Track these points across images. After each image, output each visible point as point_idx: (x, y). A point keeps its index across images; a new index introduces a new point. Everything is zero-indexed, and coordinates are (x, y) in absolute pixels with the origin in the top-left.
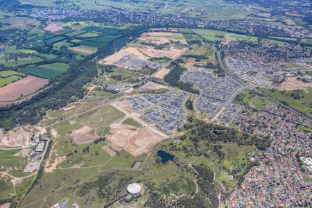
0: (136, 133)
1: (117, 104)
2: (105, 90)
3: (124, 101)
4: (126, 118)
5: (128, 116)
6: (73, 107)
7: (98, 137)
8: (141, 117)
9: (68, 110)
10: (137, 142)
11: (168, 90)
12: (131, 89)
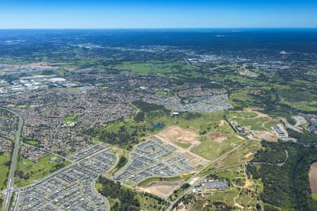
0: (178, 139)
2: (227, 179)
3: (197, 165)
4: (189, 148)
5: (188, 150)
6: (247, 156)
8: (175, 149)
9: (248, 153)
10: (176, 133)
11: (139, 185)
12: (191, 183)
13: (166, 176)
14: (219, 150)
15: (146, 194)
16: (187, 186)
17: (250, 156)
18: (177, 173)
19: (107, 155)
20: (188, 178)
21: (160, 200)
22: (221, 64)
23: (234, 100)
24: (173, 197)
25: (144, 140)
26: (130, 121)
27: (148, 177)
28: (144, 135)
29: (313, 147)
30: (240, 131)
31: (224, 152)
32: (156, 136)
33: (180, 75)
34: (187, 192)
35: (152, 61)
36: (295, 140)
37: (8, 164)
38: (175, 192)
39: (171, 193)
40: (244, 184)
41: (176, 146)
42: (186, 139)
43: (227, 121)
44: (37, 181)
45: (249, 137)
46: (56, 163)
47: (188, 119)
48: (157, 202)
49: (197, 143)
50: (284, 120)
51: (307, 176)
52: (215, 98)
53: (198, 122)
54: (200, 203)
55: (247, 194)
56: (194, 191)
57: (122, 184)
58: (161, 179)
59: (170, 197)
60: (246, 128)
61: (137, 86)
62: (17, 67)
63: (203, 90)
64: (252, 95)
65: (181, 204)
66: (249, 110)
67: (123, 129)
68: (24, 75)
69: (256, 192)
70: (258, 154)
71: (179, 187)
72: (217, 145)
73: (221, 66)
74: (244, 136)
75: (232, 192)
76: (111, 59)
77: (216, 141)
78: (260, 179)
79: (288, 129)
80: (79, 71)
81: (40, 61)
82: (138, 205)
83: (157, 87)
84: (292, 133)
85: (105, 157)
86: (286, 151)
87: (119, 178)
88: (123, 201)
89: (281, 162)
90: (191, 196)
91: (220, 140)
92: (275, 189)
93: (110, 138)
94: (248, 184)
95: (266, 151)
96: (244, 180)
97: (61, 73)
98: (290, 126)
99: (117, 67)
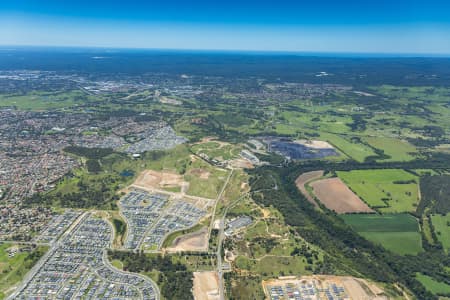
0: (162, 183)
1: (208, 202)
3: (205, 207)
4: (183, 192)
6: (243, 187)
7: (187, 174)
8: (169, 196)
9: (241, 183)
11: (165, 246)
12: (217, 227)
13: (184, 228)
14: (213, 187)
15: (183, 254)
18: (194, 222)
19: (92, 222)
20: (208, 223)
21: (204, 255)
23: (183, 132)
24: (213, 247)
25: (123, 194)
26: (84, 174)
27: (167, 234)
28: (118, 188)
29: (285, 167)
30: (216, 163)
31: (219, 188)
32: (134, 186)
33: (94, 108)
34: (221, 237)
36: (268, 163)
38: (210, 241)
39: (207, 243)
40: (262, 214)
41: (167, 193)
42: (171, 182)
43: (195, 154)
45: (229, 168)
48: (201, 257)
49: (185, 184)
50: (245, 145)
52: (160, 132)
54: (241, 244)
55: (272, 222)
56: (226, 234)
58: (183, 232)
59: (210, 248)
60: (219, 159)
61: (48, 128)
63: (140, 125)
65: (226, 251)
66: (207, 140)
70: (251, 183)
71: (208, 235)
72: (206, 181)
73: (132, 94)
74: (223, 168)
75: (259, 225)
77: (201, 177)
78: (271, 206)
79: (255, 154)
82: (184, 268)
83: (77, 126)
84: (262, 158)
85: (91, 226)
87: (133, 245)
88: (164, 270)
89: (274, 186)
90: (229, 241)
91: (205, 176)
94: (266, 213)
95: (256, 178)
96: (260, 210)
98: (253, 150)
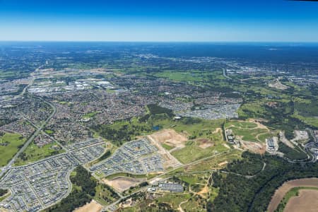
0: (167, 141)
1: (175, 164)
2: (187, 184)
3: (167, 166)
4: (171, 151)
5: (168, 152)
6: (220, 164)
7: (194, 140)
9: (224, 161)
10: (169, 135)
11: (106, 178)
12: (152, 182)
13: (134, 173)
14: (197, 156)
15: (106, 186)
16: (146, 184)
17: (224, 165)
18: (146, 171)
19: (98, 148)
20: (151, 177)
21: (114, 194)
22: (256, 76)
23: (244, 111)
24: (127, 192)
25: (136, 139)
26: (135, 121)
27: (120, 172)
28: (139, 134)
29: (298, 164)
30: (229, 140)
31: (200, 158)
32: (149, 136)
33: (208, 84)
34: (142, 190)
35: (192, 70)
36: (281, 154)
37: (20, 147)
38: (132, 188)
39: (128, 188)
40: (200, 190)
41: (161, 148)
42: (174, 142)
43: (223, 128)
44: (30, 163)
45: (235, 147)
46: (54, 150)
47: (186, 124)
48: (111, 193)
49: (182, 146)
50: (281, 133)
51: (273, 193)
52: (226, 107)
53: (194, 127)
54: (148, 201)
55: (197, 200)
56: (149, 190)
57: (92, 174)
58: (128, 175)
59: (124, 192)
60: (238, 137)
61: (164, 92)
62: (81, 71)
63: (219, 99)
64: (267, 106)
65: (130, 200)
66: (251, 121)
67: (125, 127)
68: (82, 77)
69: (206, 200)
70: (232, 164)
71: (138, 184)
72: (199, 150)
73: (254, 78)
74: (230, 145)
75: (183, 197)
76: (158, 67)
77: (200, 146)
78: (219, 188)
79: (280, 143)
80: (125, 77)
81: (101, 67)
82: (93, 195)
83: (180, 93)
84: (282, 147)
85: (95, 150)
86: (265, 164)
87: (94, 169)
88: (84, 190)
89: (251, 175)
90: (142, 195)
91: (205, 146)
92: (227, 200)
93: (109, 134)
94: (205, 191)
95: (242, 162)
96: (204, 187)
97: (110, 78)
98: (284, 140)
99: (157, 75)
